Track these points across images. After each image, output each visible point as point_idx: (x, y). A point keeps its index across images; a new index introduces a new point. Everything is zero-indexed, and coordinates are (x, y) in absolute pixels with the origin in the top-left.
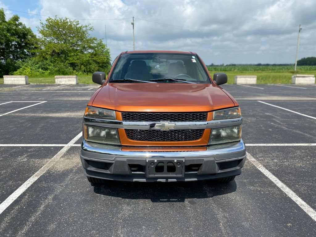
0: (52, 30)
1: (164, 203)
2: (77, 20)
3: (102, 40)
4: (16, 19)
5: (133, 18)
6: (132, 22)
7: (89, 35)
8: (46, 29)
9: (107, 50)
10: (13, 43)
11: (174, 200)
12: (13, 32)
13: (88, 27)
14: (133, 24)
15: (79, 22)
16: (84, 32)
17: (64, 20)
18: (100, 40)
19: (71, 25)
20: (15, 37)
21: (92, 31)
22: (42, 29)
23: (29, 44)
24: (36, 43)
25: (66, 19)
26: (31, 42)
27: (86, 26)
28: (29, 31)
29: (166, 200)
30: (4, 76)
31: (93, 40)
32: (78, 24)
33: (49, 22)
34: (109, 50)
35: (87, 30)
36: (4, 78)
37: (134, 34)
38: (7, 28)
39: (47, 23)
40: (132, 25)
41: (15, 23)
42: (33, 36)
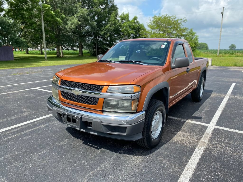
0: (157, 24)
1: (89, 146)
2: (174, 15)
3: (193, 29)
4: (135, 18)
5: (223, 8)
6: (222, 12)
7: (183, 26)
8: (153, 24)
9: (196, 37)
10: (132, 35)
11: (95, 146)
12: (132, 28)
13: (183, 20)
14: (222, 13)
15: (176, 17)
16: (179, 24)
17: (165, 16)
18: (191, 29)
19: (169, 20)
20: (133, 30)
21: (185, 22)
22: (150, 24)
23: (141, 35)
24: (146, 34)
25: (167, 15)
26: (142, 34)
27: (181, 20)
28: (142, 26)
29: (91, 145)
30: (119, 57)
31: (185, 30)
32: (175, 18)
33: (155, 19)
34: (198, 37)
35: (181, 22)
36: (119, 58)
37: (222, 22)
38: (129, 25)
39: (153, 20)
40: (222, 15)
41: (134, 22)
42: (144, 30)
